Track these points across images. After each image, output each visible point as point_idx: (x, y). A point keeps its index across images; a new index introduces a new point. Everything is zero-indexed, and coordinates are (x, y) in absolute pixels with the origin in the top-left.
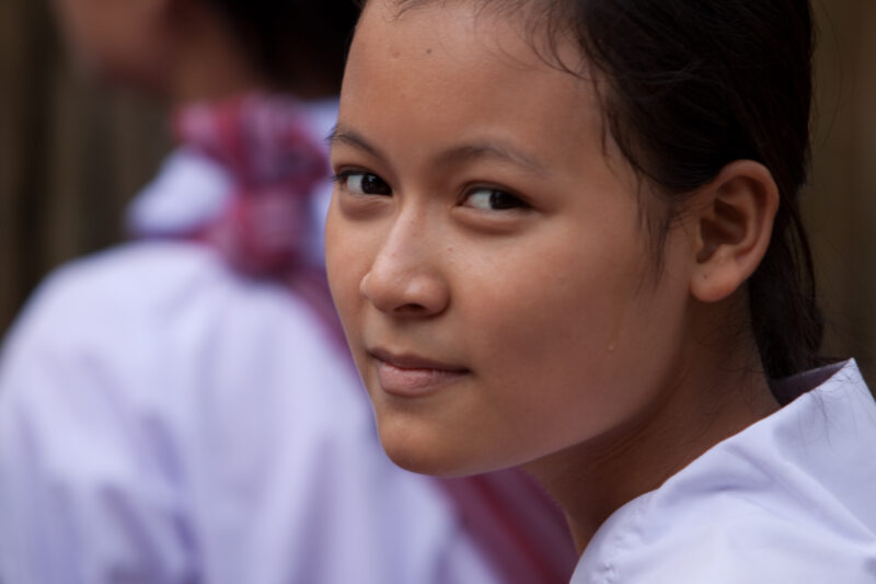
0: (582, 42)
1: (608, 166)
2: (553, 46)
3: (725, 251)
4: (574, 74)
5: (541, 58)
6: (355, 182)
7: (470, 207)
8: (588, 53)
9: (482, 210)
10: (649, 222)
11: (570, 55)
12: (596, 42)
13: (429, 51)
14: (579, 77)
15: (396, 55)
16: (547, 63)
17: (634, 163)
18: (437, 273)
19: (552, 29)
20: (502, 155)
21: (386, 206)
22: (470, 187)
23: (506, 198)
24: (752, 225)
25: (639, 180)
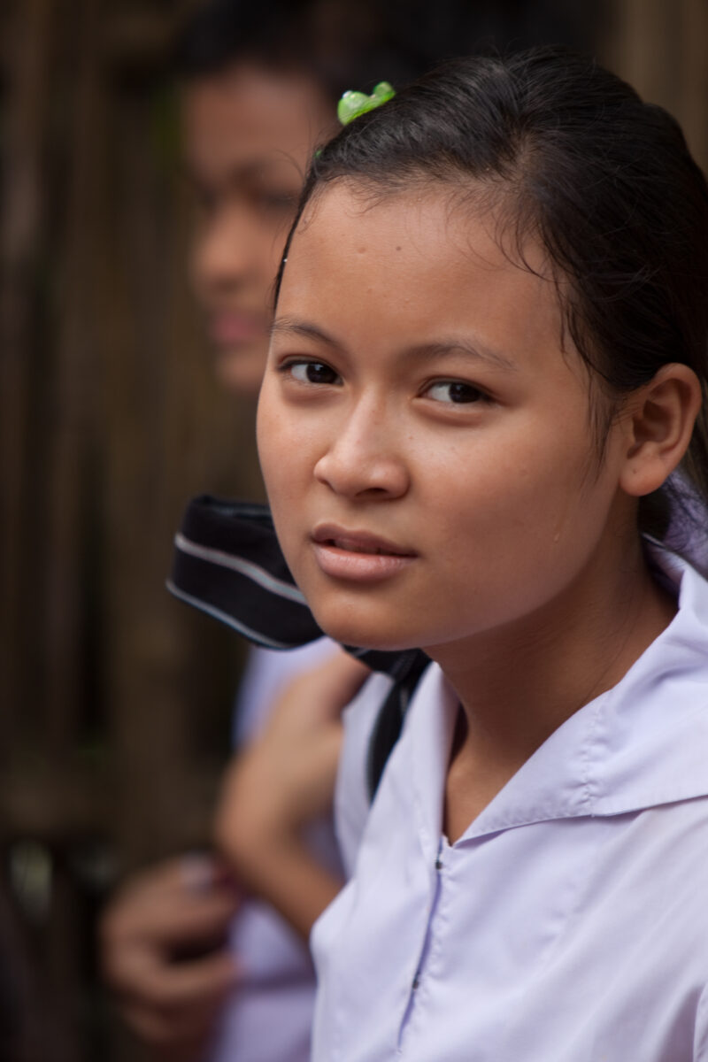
0: (546, 242)
1: (566, 363)
2: (519, 248)
3: (650, 448)
4: (537, 275)
5: (508, 258)
6: (300, 372)
7: (432, 399)
8: (552, 252)
9: (441, 403)
10: (596, 419)
11: (535, 255)
12: (558, 243)
13: (399, 249)
14: (541, 277)
15: (362, 250)
16: (512, 263)
17: (587, 360)
18: (398, 460)
19: (519, 232)
20: (470, 353)
21: (335, 395)
22: (432, 381)
23: (466, 391)
24: (676, 423)
25: (591, 377)
